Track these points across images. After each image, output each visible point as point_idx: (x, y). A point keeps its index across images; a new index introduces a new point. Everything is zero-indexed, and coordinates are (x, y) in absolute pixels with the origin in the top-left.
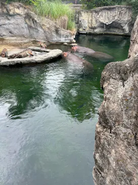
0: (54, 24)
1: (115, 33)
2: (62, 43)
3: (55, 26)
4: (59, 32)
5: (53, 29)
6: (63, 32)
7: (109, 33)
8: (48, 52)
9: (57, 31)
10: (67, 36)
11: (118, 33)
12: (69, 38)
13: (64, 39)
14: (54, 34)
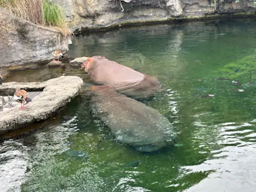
0: (14, 17)
1: (148, 19)
2: (42, 64)
3: (16, 21)
4: (30, 35)
5: (12, 29)
6: (39, 32)
7: (132, 21)
8: (41, 90)
9: (22, 34)
10: (53, 43)
11: (154, 19)
12: (58, 46)
13: (44, 51)
14: (14, 43)
